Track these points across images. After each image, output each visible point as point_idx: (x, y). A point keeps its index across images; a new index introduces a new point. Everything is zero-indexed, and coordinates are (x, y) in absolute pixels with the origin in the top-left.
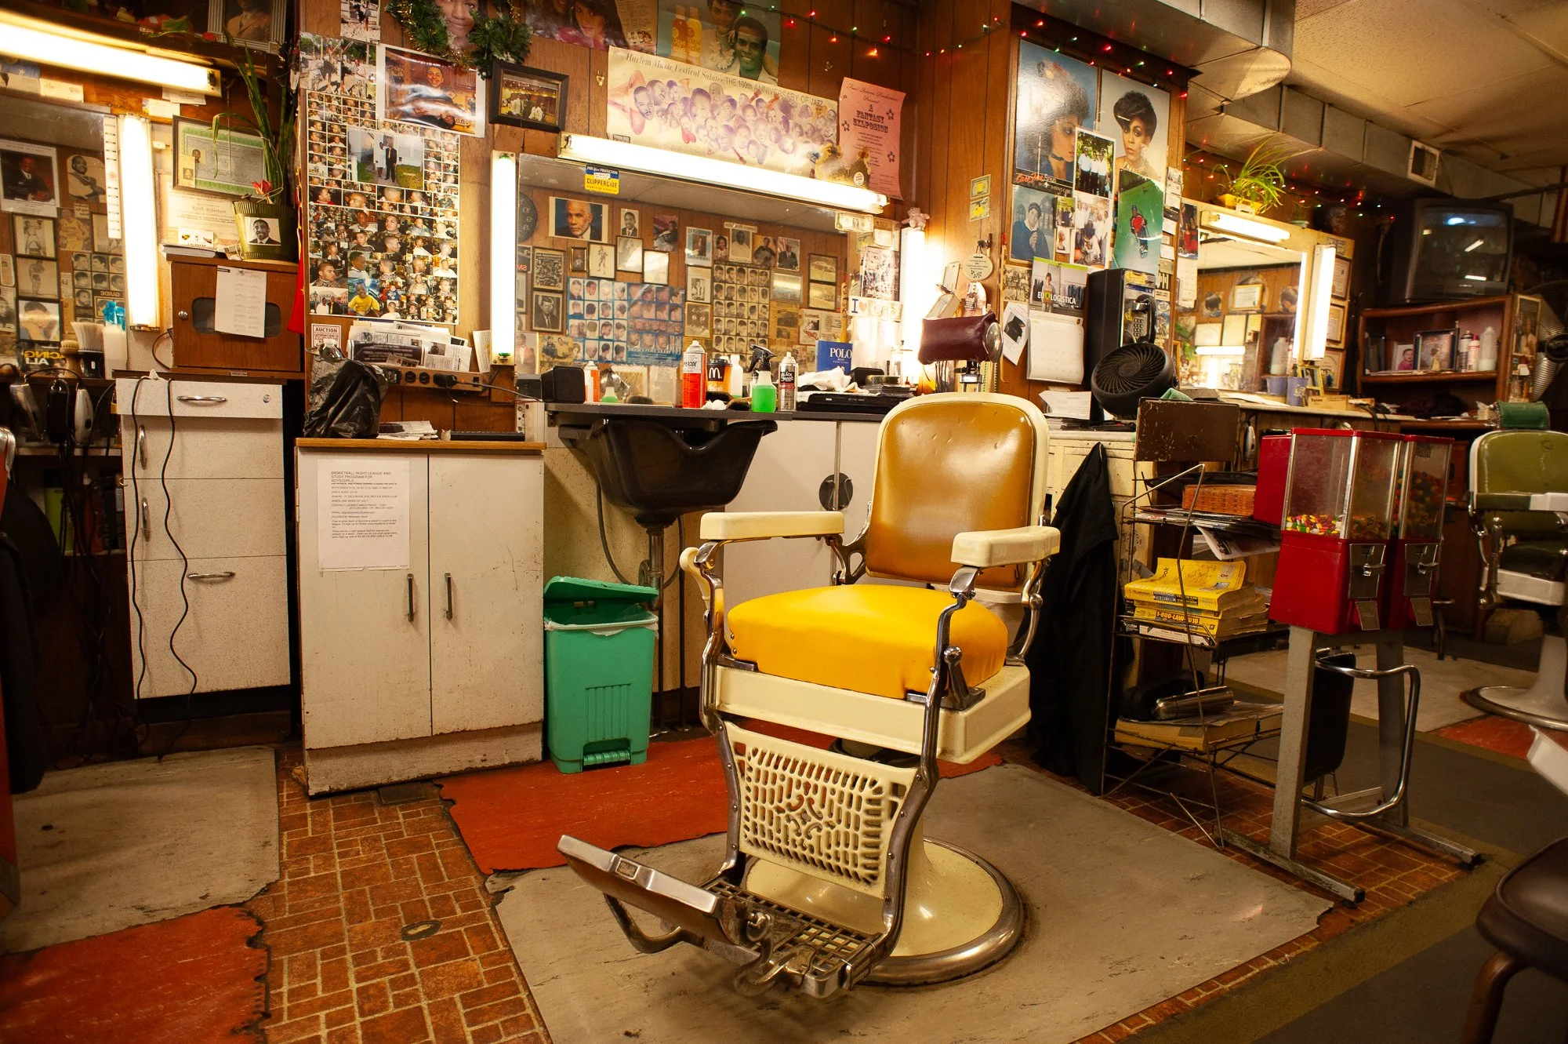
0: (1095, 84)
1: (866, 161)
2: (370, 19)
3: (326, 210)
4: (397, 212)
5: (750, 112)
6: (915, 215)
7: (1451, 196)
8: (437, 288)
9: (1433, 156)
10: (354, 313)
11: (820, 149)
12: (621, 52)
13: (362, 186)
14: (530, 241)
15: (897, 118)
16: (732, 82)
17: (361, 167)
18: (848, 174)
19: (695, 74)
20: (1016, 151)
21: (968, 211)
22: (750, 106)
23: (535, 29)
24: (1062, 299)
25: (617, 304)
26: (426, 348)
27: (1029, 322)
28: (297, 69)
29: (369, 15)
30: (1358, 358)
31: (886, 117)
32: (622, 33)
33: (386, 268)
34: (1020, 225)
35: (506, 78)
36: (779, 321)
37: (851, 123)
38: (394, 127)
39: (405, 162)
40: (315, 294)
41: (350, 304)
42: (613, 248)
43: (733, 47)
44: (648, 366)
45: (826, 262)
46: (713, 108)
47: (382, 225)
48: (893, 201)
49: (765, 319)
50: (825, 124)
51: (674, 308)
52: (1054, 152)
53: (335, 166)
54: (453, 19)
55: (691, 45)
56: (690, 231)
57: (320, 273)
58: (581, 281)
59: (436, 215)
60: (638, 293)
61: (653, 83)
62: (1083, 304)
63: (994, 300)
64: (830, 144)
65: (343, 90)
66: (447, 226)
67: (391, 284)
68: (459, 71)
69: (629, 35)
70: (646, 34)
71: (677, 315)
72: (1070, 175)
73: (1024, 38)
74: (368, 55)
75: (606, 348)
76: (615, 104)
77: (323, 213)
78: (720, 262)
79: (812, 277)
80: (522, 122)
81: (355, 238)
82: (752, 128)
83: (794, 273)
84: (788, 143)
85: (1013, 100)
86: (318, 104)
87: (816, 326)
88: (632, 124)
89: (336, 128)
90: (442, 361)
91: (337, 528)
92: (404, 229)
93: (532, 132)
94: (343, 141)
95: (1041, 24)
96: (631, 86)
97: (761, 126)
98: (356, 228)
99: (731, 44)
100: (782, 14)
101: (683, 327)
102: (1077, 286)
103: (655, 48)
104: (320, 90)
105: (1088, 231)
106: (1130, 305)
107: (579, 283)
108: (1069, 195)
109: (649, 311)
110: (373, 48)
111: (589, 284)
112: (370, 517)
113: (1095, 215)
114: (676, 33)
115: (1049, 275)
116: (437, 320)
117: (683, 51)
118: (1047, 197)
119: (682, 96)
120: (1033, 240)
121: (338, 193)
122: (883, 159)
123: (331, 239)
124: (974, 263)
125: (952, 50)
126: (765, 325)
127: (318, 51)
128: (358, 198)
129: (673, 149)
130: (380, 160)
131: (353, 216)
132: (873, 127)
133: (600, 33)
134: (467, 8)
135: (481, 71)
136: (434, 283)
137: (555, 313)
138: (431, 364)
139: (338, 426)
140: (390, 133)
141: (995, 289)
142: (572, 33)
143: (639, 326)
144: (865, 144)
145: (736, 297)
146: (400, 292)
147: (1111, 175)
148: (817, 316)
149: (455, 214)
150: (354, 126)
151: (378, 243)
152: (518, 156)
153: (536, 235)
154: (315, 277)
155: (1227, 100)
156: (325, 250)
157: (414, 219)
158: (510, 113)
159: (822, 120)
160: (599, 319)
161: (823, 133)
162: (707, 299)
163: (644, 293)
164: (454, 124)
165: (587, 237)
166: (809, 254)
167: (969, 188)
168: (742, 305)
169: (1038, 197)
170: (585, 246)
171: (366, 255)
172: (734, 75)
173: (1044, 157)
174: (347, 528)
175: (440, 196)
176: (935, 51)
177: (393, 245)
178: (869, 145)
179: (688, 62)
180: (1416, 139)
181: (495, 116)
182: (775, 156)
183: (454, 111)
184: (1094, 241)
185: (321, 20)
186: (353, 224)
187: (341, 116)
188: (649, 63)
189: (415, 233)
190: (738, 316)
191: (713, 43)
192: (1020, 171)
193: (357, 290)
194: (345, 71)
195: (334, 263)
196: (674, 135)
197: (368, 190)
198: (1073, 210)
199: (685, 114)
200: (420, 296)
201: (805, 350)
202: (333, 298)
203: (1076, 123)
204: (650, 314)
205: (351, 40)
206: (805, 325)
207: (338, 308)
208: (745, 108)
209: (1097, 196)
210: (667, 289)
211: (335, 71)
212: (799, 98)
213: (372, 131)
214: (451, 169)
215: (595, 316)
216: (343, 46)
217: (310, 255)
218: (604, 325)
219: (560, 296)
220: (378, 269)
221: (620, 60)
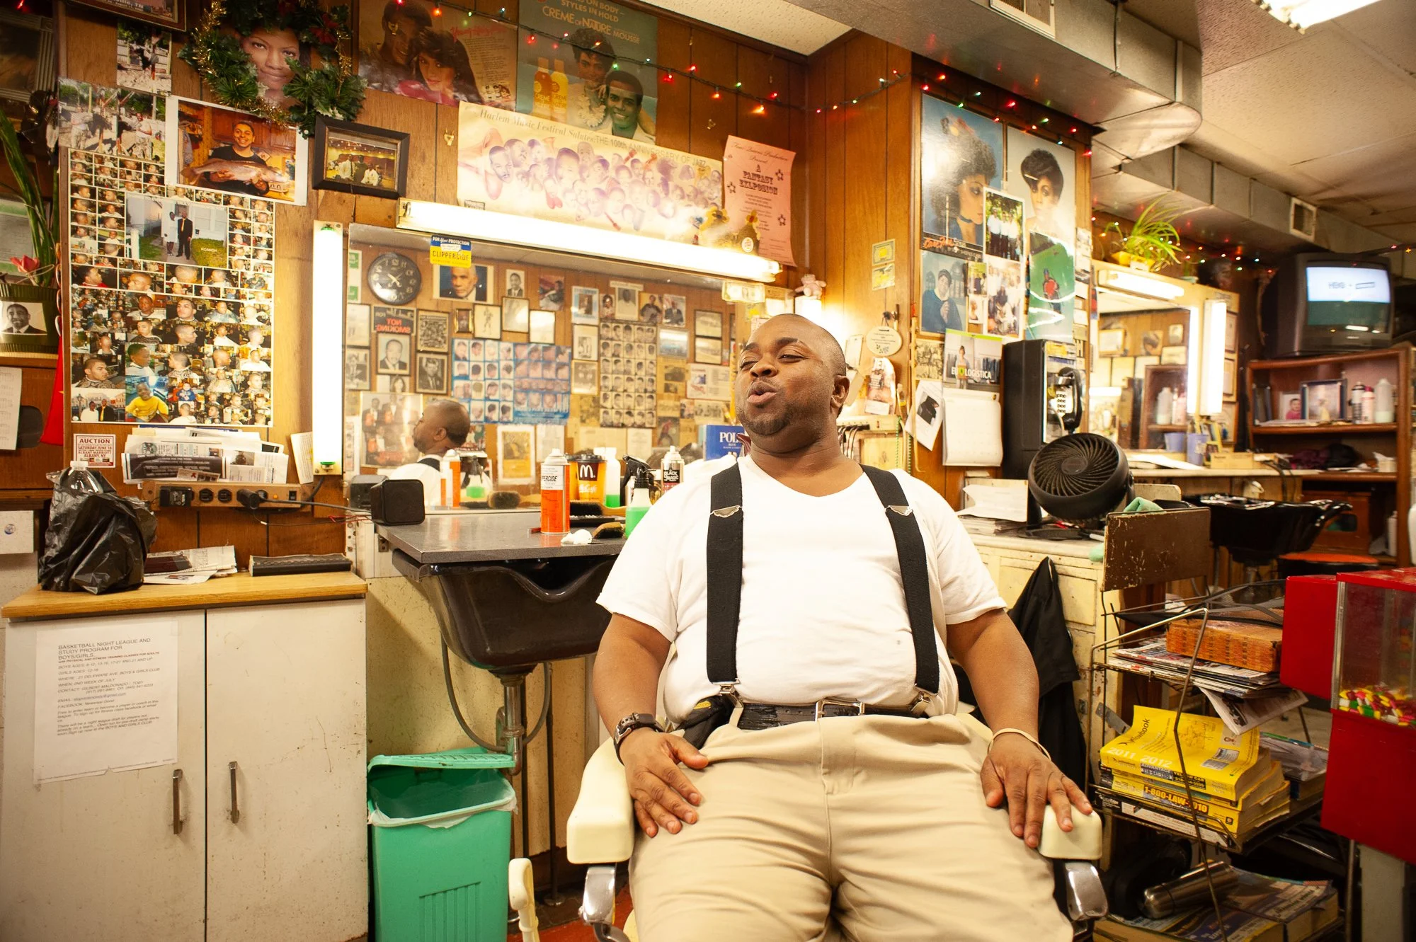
0: (1000, 141)
1: (755, 225)
2: (157, 66)
3: (96, 294)
4: (192, 296)
5: (624, 174)
6: (809, 283)
7: (1327, 251)
8: (245, 385)
9: (1310, 212)
10: (134, 419)
11: (704, 212)
12: (475, 108)
13: (145, 266)
14: (413, 303)
15: (787, 178)
16: (604, 141)
17: (144, 241)
18: (736, 240)
19: (561, 132)
20: (922, 213)
21: (871, 280)
22: (624, 167)
23: (370, 82)
24: (977, 374)
25: (503, 364)
26: (228, 458)
27: (943, 402)
28: (56, 123)
29: (157, 61)
30: (1249, 410)
31: (775, 178)
32: (476, 88)
33: (178, 363)
34: (930, 295)
35: (332, 137)
36: (667, 377)
37: (737, 184)
38: (189, 195)
39: (203, 235)
40: (79, 397)
41: (128, 409)
42: (498, 309)
43: (604, 103)
44: (535, 425)
45: (712, 317)
46: (582, 169)
47: (172, 311)
48: (787, 268)
49: (652, 375)
50: (709, 186)
51: (561, 366)
52: (963, 213)
53: (108, 241)
54: (267, 70)
55: (556, 101)
56: (576, 291)
57: (87, 371)
58: (466, 342)
59: (244, 297)
60: (524, 352)
61: (512, 142)
62: (998, 378)
63: (904, 378)
64: (714, 208)
65: (120, 150)
66: (259, 311)
67: (185, 381)
68: (276, 129)
69: (484, 89)
70: (503, 88)
71: (564, 373)
72: (979, 239)
73: (926, 92)
74: (155, 109)
75: (492, 408)
76: (467, 166)
77: (91, 298)
78: (606, 320)
79: (698, 333)
80: (354, 187)
81: (136, 327)
82: (627, 191)
83: (680, 329)
84: (668, 206)
85: (918, 158)
86: (85, 166)
87: (703, 380)
88: (487, 189)
89: (110, 195)
90: (251, 472)
91: (65, 721)
92: (201, 314)
93: (365, 200)
94: (120, 210)
95: (943, 77)
96: (486, 146)
97: (637, 189)
98: (136, 315)
99: (602, 99)
100: (660, 68)
101: (569, 385)
102: (991, 359)
103: (513, 104)
104: (89, 149)
105: (1001, 298)
106: (1052, 379)
107: (464, 344)
108: (980, 260)
109: (535, 369)
110: (161, 101)
111: (474, 345)
112: (119, 701)
113: (1007, 281)
114: (538, 87)
115: (963, 348)
116: (244, 423)
117: (546, 107)
118: (957, 263)
119: (546, 157)
120: (944, 311)
121: (113, 273)
122: (773, 222)
123: (102, 329)
124: (879, 337)
125: (845, 106)
126: (652, 381)
127: (84, 102)
128: (141, 279)
129: (538, 216)
130: (170, 232)
131: (133, 302)
132: (762, 188)
133: (449, 87)
134: (284, 56)
135: (302, 129)
136: (241, 379)
137: (439, 374)
138: (234, 478)
139: (81, 578)
140: (184, 201)
141: (905, 366)
142: (416, 86)
143: (525, 385)
144: (754, 207)
145: (623, 354)
146: (196, 391)
147: (1021, 237)
148: (704, 371)
149: (269, 296)
150: (136, 192)
151: (167, 333)
152: (346, 226)
153: (420, 298)
154: (79, 374)
155: (1128, 158)
156: (95, 342)
157: (214, 303)
158: (338, 177)
159: (706, 182)
160: (485, 379)
161: (706, 195)
162: (594, 357)
163: (530, 353)
164: (268, 190)
165: (472, 298)
166: (695, 311)
167: (869, 253)
168: (628, 361)
169: (948, 263)
170: (471, 307)
171: (150, 348)
172: (606, 133)
173: (953, 219)
174: (82, 719)
175: (249, 275)
176: (827, 110)
177: (187, 335)
178: (757, 207)
179: (552, 119)
180: (1295, 196)
181: (319, 181)
182: (653, 221)
183: (268, 176)
184: (1007, 308)
185: (89, 66)
186: (132, 310)
187: (117, 180)
188: (507, 120)
189: (215, 319)
190: (626, 372)
191: (581, 98)
192: (928, 235)
193: (137, 392)
194: (122, 127)
195: (107, 359)
196: (537, 200)
197: (153, 269)
198: (984, 276)
199: (550, 176)
200: (222, 395)
201: (692, 404)
202: (104, 401)
203: (983, 183)
204: (537, 372)
205: (131, 90)
206: (693, 378)
207: (110, 412)
208: (619, 169)
209: (1009, 261)
210: (554, 348)
211: (109, 127)
212: (680, 158)
213: (159, 198)
214: (264, 242)
215: (481, 377)
216: (120, 97)
217: (73, 350)
218: (490, 385)
219: (445, 357)
220: (167, 363)
221: (473, 117)
